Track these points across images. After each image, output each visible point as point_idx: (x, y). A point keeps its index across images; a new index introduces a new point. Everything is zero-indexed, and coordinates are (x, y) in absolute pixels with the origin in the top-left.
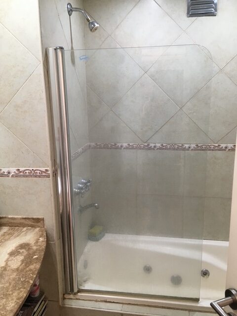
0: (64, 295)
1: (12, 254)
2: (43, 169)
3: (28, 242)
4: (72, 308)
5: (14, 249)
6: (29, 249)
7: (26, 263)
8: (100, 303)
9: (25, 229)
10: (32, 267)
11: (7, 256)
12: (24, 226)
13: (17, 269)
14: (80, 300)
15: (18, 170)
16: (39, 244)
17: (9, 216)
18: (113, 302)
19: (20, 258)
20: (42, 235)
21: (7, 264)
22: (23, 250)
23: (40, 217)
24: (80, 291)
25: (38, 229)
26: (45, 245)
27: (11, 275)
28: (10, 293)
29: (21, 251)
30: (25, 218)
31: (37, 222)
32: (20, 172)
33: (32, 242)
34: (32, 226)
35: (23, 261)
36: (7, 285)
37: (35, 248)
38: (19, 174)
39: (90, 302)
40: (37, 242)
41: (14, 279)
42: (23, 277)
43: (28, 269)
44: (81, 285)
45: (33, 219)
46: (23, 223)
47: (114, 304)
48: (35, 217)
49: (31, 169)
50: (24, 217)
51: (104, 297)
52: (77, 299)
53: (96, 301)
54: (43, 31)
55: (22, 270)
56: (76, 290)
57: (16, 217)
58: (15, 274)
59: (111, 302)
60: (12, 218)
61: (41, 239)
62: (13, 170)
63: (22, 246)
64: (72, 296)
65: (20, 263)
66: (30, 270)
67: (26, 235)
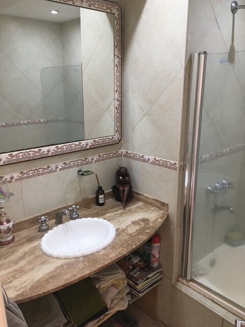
0: (178, 277)
1: (134, 223)
2: (173, 162)
3: (149, 218)
4: (182, 291)
5: (137, 219)
6: (147, 224)
7: (139, 233)
8: (207, 299)
9: (154, 208)
10: (141, 237)
11: (130, 223)
12: (154, 205)
13: (131, 234)
14: (190, 288)
15: (155, 159)
16: (156, 223)
17: (146, 195)
18: (220, 305)
19: (138, 227)
20: (163, 217)
21: (126, 228)
22: (143, 223)
23: (166, 202)
24: (192, 280)
25: (162, 211)
26: (159, 226)
27: (125, 236)
28: (117, 247)
29: (141, 223)
30: (155, 200)
31: (163, 205)
32: (156, 161)
33: (152, 220)
34: (160, 208)
35: (137, 230)
36: (119, 242)
37: (151, 224)
38: (155, 163)
39: (199, 294)
40: (156, 221)
41: (125, 240)
42: (131, 241)
43: (137, 237)
44: (196, 276)
45: (160, 202)
46: (153, 203)
47: (219, 307)
48: (162, 201)
49: (164, 160)
50: (155, 198)
51: (212, 296)
52: (188, 286)
53: (205, 296)
54: (189, 39)
55: (133, 236)
56: (189, 278)
57: (149, 196)
58: (127, 237)
59: (217, 304)
60: (146, 197)
61: (160, 220)
62: (152, 158)
63: (144, 220)
64: (184, 281)
65: (134, 231)
66: (138, 238)
67: (151, 213)
